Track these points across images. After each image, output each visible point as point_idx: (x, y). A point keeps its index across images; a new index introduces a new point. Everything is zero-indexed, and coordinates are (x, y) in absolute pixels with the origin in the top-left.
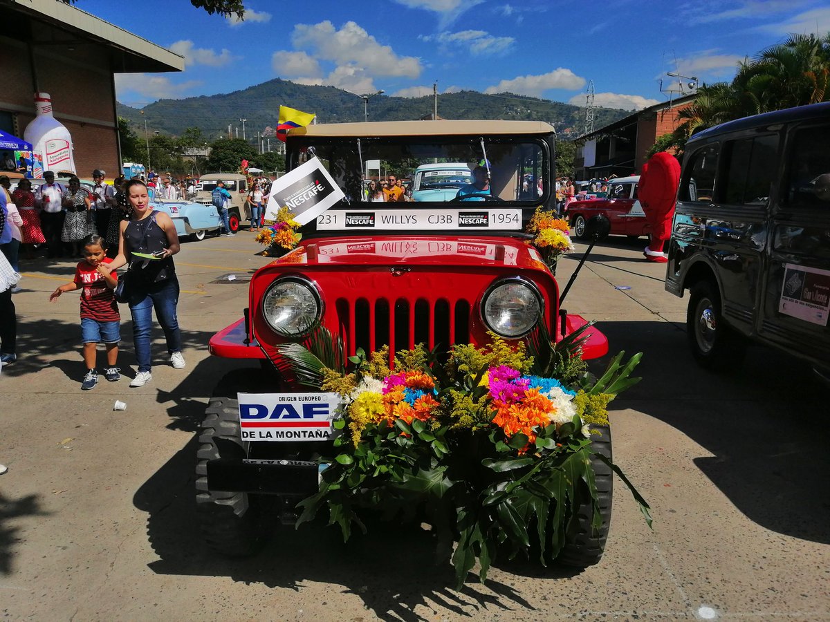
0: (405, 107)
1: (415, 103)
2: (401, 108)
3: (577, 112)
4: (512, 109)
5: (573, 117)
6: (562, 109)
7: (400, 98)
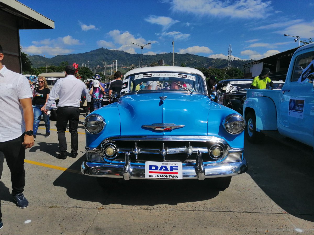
0: (149, 58)
1: (153, 57)
2: (148, 59)
3: (213, 61)
4: (189, 59)
5: (212, 62)
6: (208, 59)
7: (147, 55)
